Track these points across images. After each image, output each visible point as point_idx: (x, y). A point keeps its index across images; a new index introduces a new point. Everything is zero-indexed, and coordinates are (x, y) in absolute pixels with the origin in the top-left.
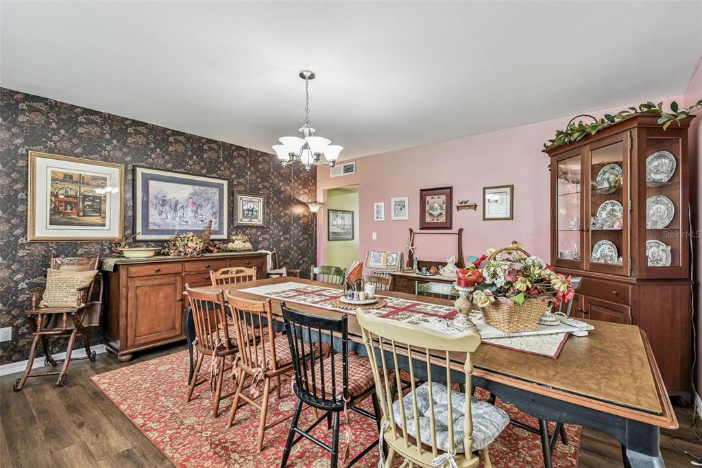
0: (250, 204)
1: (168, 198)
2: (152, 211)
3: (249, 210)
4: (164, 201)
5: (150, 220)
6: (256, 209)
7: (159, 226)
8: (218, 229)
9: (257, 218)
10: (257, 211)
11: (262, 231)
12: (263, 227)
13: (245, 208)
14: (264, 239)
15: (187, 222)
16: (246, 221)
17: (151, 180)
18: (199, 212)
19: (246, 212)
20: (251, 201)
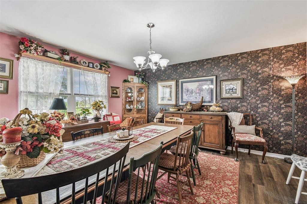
0: (230, 86)
1: (189, 89)
2: (184, 94)
3: (230, 89)
4: (188, 90)
5: (184, 98)
6: (235, 88)
7: (186, 100)
8: (210, 100)
9: (236, 93)
10: (236, 89)
11: (240, 101)
12: (241, 99)
13: (227, 88)
14: (242, 106)
15: (196, 98)
16: (228, 96)
17: (184, 83)
18: (201, 93)
19: (228, 90)
20: (231, 84)
